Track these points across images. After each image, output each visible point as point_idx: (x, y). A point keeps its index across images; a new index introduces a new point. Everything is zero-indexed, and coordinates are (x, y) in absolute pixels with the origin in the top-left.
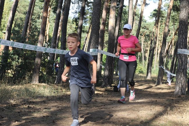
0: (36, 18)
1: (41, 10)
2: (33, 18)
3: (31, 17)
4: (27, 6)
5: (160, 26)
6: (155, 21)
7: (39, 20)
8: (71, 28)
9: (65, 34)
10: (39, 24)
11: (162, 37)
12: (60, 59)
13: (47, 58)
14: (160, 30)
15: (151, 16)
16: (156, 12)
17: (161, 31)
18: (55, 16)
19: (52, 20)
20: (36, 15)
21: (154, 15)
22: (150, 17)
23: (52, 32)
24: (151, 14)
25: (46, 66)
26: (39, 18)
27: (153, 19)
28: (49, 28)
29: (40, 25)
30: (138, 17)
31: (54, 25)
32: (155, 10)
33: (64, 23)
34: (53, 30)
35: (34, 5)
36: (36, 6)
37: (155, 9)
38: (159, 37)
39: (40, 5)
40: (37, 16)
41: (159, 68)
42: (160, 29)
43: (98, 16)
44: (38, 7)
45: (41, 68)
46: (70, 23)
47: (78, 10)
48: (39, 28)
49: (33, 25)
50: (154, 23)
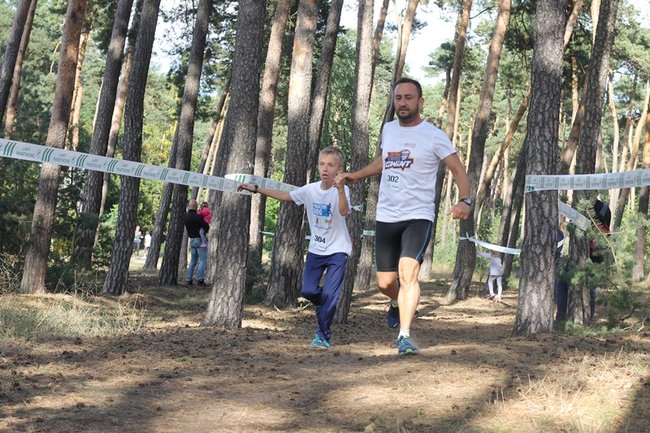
0: (35, 68)
1: (53, 40)
2: (27, 67)
3: (21, 64)
4: (5, 26)
5: (462, 100)
6: (445, 84)
7: (46, 74)
8: (155, 104)
9: (138, 125)
10: (48, 89)
11: (467, 138)
12: (120, 210)
13: (74, 206)
14: (461, 115)
15: (431, 64)
16: (447, 53)
17: (464, 117)
18: (103, 62)
19: (93, 75)
20: (36, 58)
21: (444, 63)
22: (427, 69)
23: (92, 118)
24: (431, 60)
25: (72, 234)
26: (45, 69)
27: (437, 75)
28: (82, 104)
29: (49, 93)
30: (388, 68)
31: (98, 92)
32: (445, 46)
33: (135, 87)
34: (94, 112)
35: (31, 24)
36: (37, 26)
37: (444, 42)
38: (458, 138)
39: (50, 22)
40: (38, 61)
41: (461, 243)
42: (462, 109)
43: (253, 61)
44: (43, 31)
45: (52, 241)
46: (153, 86)
47: (185, 43)
48: (46, 105)
49: (27, 91)
50: (441, 88)
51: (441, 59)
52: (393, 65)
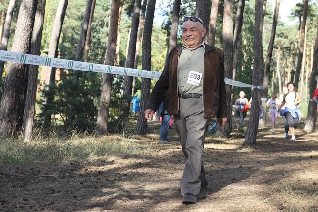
0: (97, 25)
1: (105, 12)
2: (93, 25)
3: (91, 23)
4: (82, 6)
5: (308, 32)
6: (299, 24)
7: (102, 28)
8: (156, 40)
9: (149, 51)
10: (104, 35)
11: (310, 50)
12: (142, 93)
13: (119, 92)
14: (307, 39)
15: (291, 14)
16: (299, 8)
17: (309, 40)
18: (130, 21)
19: (125, 27)
20: (98, 20)
21: (298, 13)
22: (289, 17)
23: (126, 49)
24: (291, 12)
25: (119, 106)
26: (102, 26)
27: (295, 19)
28: (121, 42)
29: (104, 37)
30: (270, 18)
31: (128, 36)
32: (298, 5)
33: (147, 32)
34: (126, 46)
35: (95, 4)
36: (97, 5)
37: (298, 3)
38: (306, 50)
39: (103, 3)
40: (98, 22)
42: (307, 36)
43: (205, 17)
44: (100, 7)
45: (110, 109)
46: (154, 32)
47: (169, 10)
48: (103, 43)
49: (94, 37)
50: (297, 26)
51: (297, 11)
52: (272, 16)
